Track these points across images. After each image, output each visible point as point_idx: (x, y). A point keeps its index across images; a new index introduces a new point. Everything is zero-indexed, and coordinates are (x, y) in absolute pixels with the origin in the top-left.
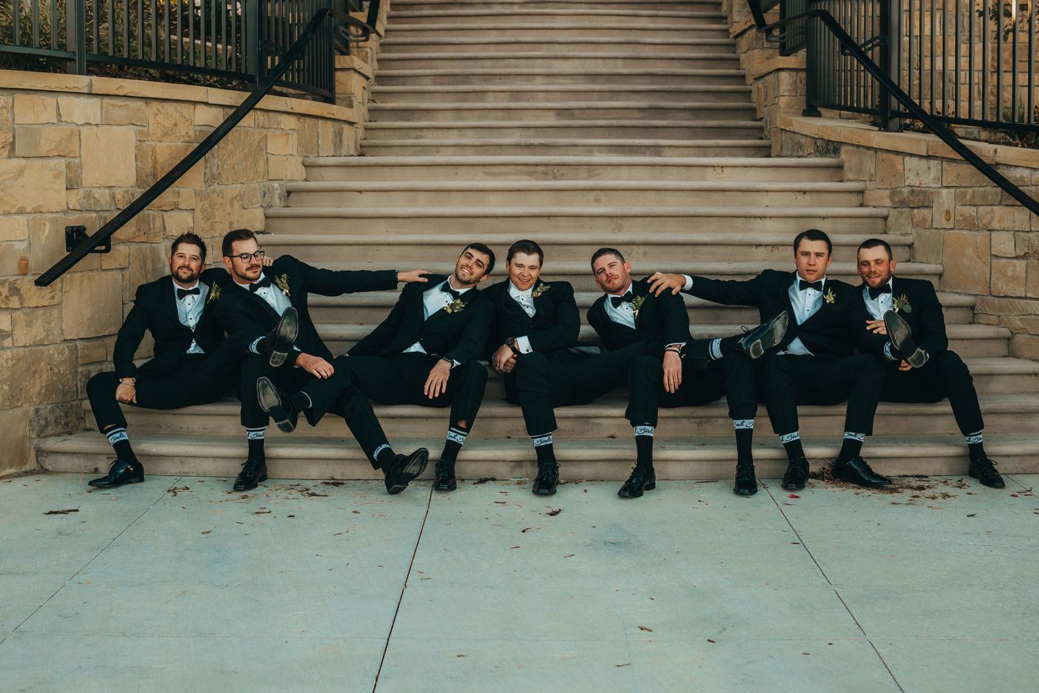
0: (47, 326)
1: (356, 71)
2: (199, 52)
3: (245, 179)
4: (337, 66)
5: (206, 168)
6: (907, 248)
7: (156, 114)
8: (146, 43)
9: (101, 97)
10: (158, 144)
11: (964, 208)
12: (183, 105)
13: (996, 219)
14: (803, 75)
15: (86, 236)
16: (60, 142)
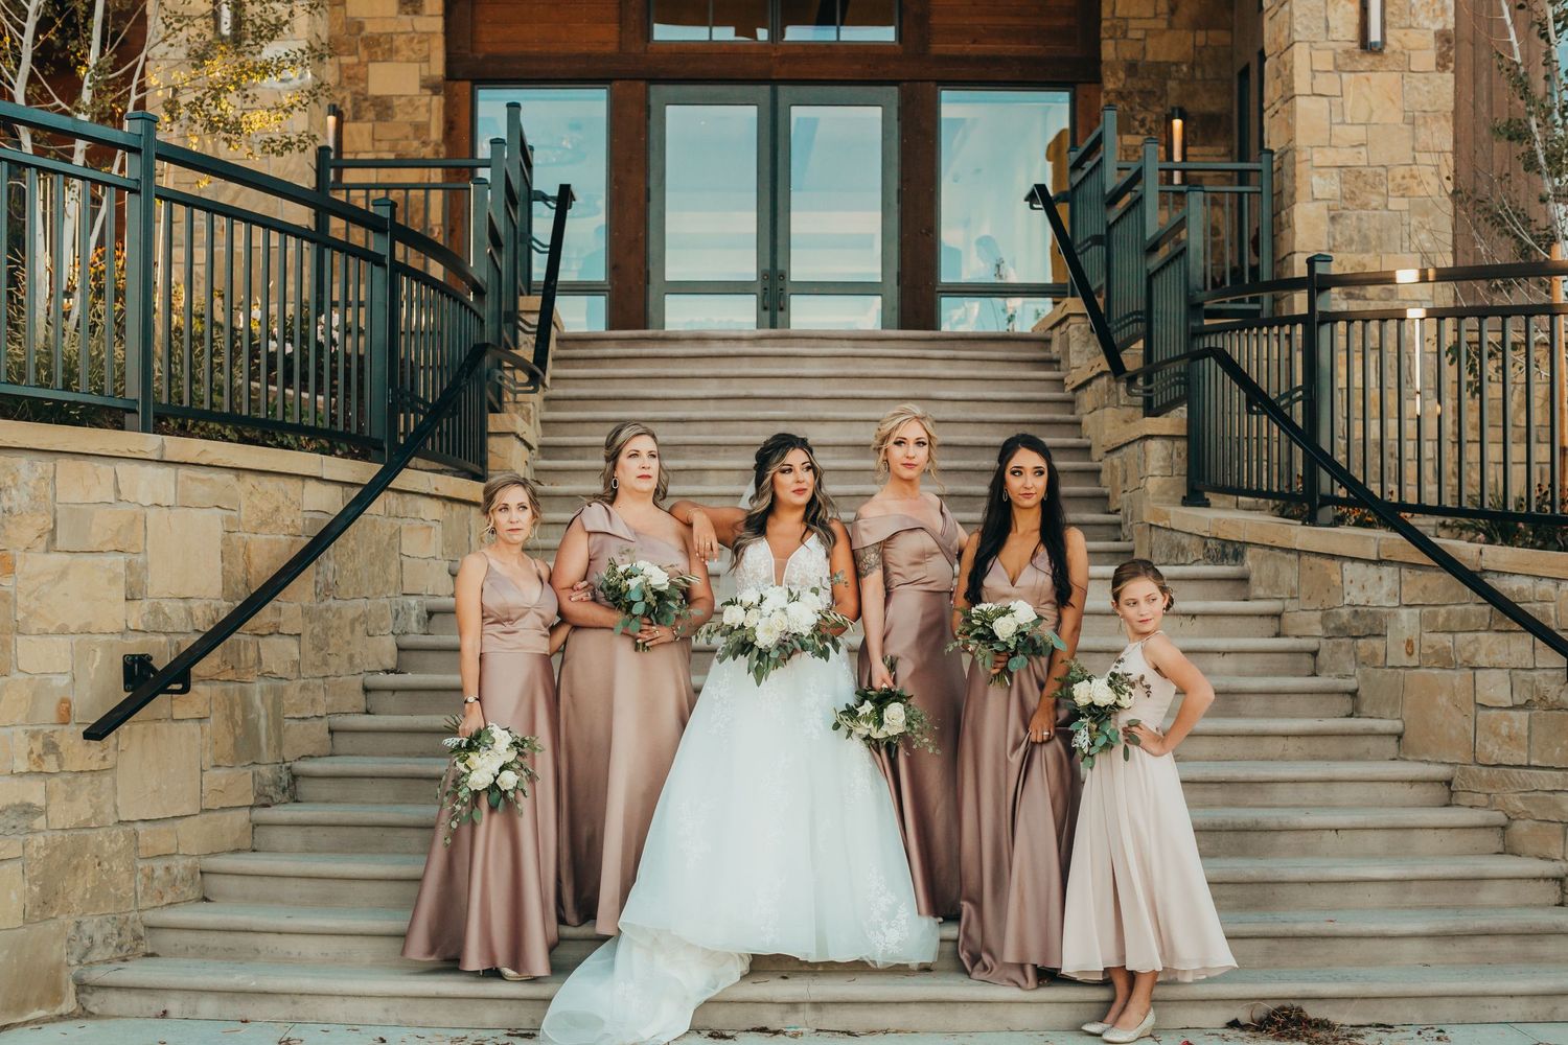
0: (94, 800)
1: (518, 436)
2: (292, 405)
3: (371, 591)
4: (491, 429)
5: (318, 573)
6: (1348, 697)
7: (251, 493)
8: (217, 390)
9: (175, 466)
10: (253, 536)
11: (1436, 637)
12: (287, 480)
13: (1483, 652)
14: (1182, 445)
15: (153, 670)
16: (119, 531)
